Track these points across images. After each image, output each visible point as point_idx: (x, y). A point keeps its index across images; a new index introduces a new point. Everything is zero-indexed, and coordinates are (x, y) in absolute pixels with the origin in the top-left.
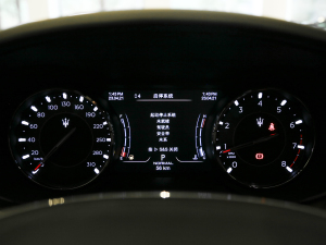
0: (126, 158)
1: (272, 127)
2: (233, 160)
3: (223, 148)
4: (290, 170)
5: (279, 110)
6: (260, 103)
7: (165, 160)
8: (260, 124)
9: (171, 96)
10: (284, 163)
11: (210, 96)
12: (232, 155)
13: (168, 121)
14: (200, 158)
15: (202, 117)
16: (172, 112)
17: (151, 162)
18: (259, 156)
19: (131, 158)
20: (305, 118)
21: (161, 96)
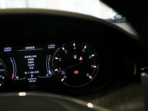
0: (14, 78)
1: (81, 59)
2: (64, 75)
3: (59, 70)
4: (91, 77)
5: (84, 51)
6: (75, 48)
7: (33, 77)
8: (75, 57)
9: (33, 47)
10: (88, 75)
11: (52, 46)
12: (63, 73)
13: (33, 59)
14: (49, 75)
15: (49, 56)
16: (35, 55)
17: (27, 78)
18: (76, 72)
19: (17, 78)
20: (95, 54)
21: (29, 48)
